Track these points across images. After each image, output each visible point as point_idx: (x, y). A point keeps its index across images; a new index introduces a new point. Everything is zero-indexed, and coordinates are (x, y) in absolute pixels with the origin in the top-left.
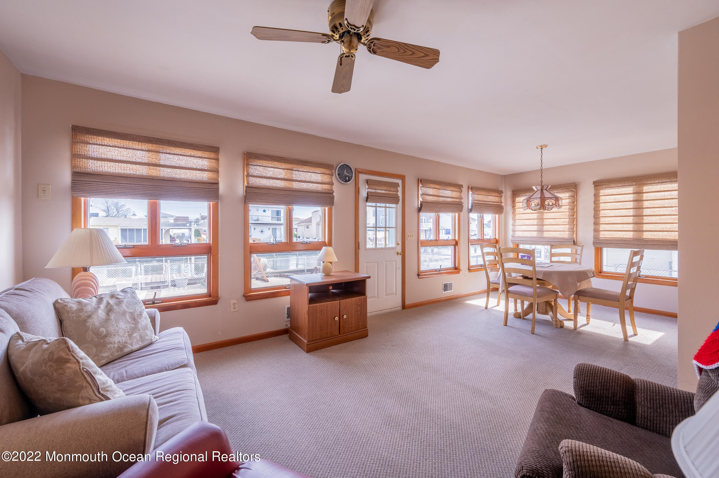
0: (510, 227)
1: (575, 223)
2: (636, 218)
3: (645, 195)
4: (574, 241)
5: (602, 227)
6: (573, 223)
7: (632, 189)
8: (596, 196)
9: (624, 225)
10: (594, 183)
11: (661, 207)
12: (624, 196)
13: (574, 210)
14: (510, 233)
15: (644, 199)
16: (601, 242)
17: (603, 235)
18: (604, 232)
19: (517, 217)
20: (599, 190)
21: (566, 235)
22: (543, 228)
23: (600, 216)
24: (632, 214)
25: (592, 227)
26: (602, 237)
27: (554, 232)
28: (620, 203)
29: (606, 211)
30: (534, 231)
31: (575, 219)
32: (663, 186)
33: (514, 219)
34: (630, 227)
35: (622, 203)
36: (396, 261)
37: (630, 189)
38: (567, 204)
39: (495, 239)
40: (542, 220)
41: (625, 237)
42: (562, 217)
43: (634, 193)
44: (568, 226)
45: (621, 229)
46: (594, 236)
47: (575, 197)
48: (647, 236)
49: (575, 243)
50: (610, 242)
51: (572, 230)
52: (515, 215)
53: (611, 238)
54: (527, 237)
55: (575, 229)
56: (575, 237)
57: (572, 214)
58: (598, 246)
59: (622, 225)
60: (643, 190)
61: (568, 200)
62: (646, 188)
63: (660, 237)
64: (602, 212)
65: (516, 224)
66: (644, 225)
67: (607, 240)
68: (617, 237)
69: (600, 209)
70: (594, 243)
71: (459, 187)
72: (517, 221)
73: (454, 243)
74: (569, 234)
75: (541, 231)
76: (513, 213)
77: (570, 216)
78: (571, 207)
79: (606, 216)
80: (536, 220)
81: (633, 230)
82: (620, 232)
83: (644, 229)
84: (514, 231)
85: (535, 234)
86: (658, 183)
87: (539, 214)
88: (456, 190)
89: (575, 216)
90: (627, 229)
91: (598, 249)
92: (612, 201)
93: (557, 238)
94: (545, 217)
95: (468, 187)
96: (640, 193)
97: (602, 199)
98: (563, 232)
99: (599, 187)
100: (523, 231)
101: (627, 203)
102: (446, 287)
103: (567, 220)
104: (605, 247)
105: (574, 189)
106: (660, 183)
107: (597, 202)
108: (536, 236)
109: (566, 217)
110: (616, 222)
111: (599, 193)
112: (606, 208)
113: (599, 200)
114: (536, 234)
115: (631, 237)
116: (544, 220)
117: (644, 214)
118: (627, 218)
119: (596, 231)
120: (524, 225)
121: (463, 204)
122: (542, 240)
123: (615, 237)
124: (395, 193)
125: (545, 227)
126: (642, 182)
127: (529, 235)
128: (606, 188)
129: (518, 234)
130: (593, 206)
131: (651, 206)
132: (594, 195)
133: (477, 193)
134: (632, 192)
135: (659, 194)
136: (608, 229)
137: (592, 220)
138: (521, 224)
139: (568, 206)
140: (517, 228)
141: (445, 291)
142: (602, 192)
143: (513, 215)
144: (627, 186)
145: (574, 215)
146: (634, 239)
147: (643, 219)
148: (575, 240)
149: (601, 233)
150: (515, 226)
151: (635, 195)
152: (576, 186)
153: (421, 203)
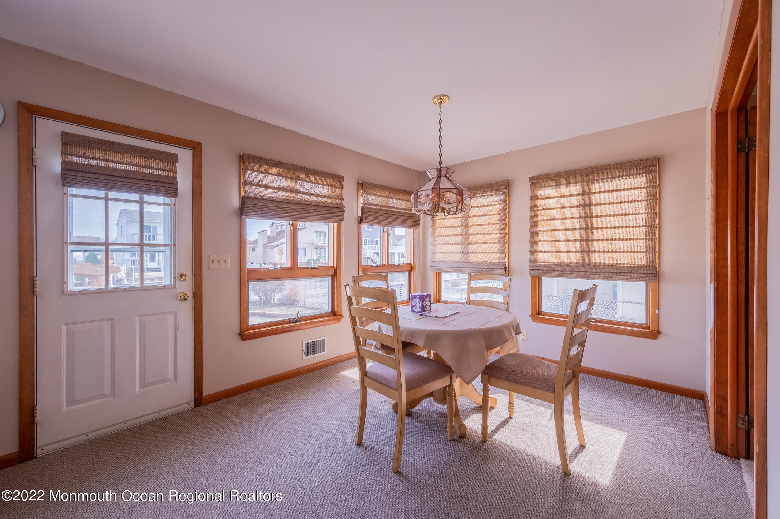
0: (430, 248)
1: (507, 240)
2: (583, 232)
3: (595, 196)
4: (505, 267)
5: (541, 246)
6: (505, 240)
7: (579, 188)
8: (534, 199)
9: (568, 243)
10: (531, 179)
11: (616, 215)
12: (568, 198)
13: (505, 220)
14: (430, 256)
15: (594, 202)
16: (538, 268)
17: (543, 258)
18: (542, 254)
19: (438, 232)
20: (537, 190)
21: (495, 258)
22: (468, 248)
23: (538, 229)
24: (578, 227)
25: (528, 246)
26: (541, 261)
27: (481, 254)
28: (563, 210)
29: (546, 222)
30: (458, 253)
31: (507, 235)
32: (618, 182)
33: (434, 236)
34: (576, 246)
35: (566, 210)
36: (175, 314)
37: (576, 189)
38: (497, 213)
39: (410, 264)
40: (467, 236)
41: (569, 261)
42: (491, 232)
43: (581, 194)
44: (498, 244)
45: (564, 249)
46: (531, 259)
47: (507, 201)
48: (597, 259)
49: (506, 271)
50: (551, 269)
51: (502, 251)
52: (435, 229)
53: (552, 262)
54: (449, 262)
55: (507, 250)
56: (507, 261)
57: (503, 227)
58: (536, 274)
59: (566, 243)
60: (592, 189)
61: (498, 207)
62: (597, 187)
63: (615, 262)
64: (540, 223)
65: (436, 243)
66: (594, 242)
67: (547, 266)
68: (560, 261)
69: (538, 219)
70: (530, 270)
71: (338, 180)
72: (437, 238)
73: (332, 272)
74: (499, 257)
75: (466, 253)
76: (432, 226)
77: (501, 230)
78: (502, 216)
79: (545, 229)
80: (460, 237)
81: (580, 250)
82: (563, 254)
83: (594, 249)
84: (434, 253)
85: (458, 257)
86: (612, 178)
87: (464, 228)
88: (330, 183)
89: (507, 230)
90: (572, 249)
91: (536, 279)
92: (553, 206)
93: (486, 263)
94: (470, 232)
95: (358, 182)
96: (587, 193)
97: (541, 204)
98: (492, 254)
99: (536, 186)
100: (444, 253)
101: (571, 209)
102: (310, 349)
103: (497, 236)
104: (544, 276)
105: (505, 190)
106: (615, 177)
107: (534, 209)
108: (459, 260)
109: (496, 232)
110: (558, 239)
111: (537, 195)
112: (546, 218)
113: (536, 206)
114: (460, 258)
115: (577, 260)
116: (470, 236)
117: (594, 226)
118: (572, 232)
119: (533, 252)
120: (445, 244)
121: (344, 209)
122: (466, 267)
123: (557, 261)
124: (172, 174)
125: (470, 246)
126: (592, 177)
127: (451, 259)
128: (545, 187)
129: (438, 257)
130: (528, 214)
131: (603, 214)
132: (531, 197)
133: (372, 192)
134: (578, 193)
135: (612, 194)
136: (548, 250)
137: (528, 236)
138: (442, 243)
139: (498, 216)
140: (438, 248)
141: (307, 354)
142: (542, 193)
143: (433, 229)
144: (572, 183)
145: (505, 229)
146: (581, 264)
147: (592, 233)
148: (507, 266)
149: (540, 255)
150: (435, 245)
151: (583, 197)
152: (508, 184)
153: (242, 199)
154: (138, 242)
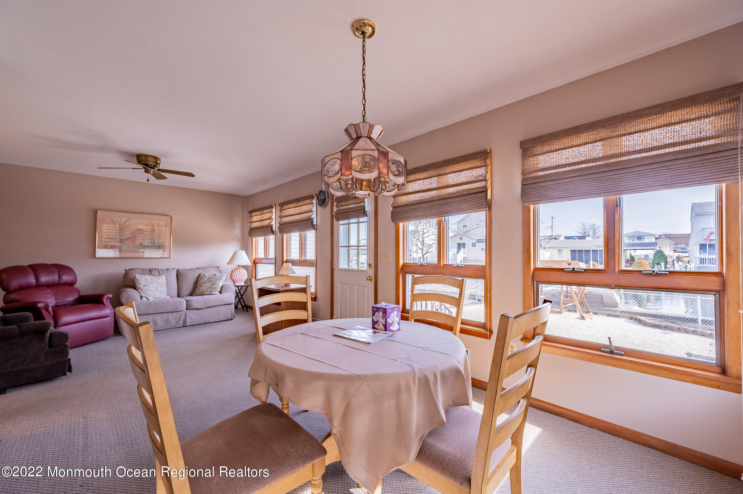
154: (356, 245)
